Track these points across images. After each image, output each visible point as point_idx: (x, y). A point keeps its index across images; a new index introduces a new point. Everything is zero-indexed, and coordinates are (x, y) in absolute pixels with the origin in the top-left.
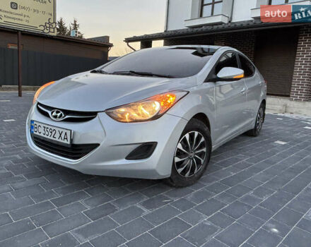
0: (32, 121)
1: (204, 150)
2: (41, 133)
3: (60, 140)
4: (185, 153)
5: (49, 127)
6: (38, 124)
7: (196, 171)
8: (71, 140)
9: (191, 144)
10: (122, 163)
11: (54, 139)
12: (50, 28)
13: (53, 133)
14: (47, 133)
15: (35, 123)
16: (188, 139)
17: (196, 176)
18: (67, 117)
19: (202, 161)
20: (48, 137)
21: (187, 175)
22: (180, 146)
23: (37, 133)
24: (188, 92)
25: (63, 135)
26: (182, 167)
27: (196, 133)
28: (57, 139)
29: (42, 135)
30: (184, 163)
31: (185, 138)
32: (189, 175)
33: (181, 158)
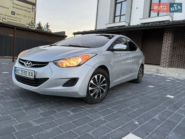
0: (16, 68)
1: (106, 85)
2: (20, 73)
3: (29, 77)
4: (94, 85)
5: (24, 70)
6: (18, 69)
7: (101, 96)
8: (35, 76)
9: (98, 81)
10: (60, 89)
11: (26, 76)
12: (32, 25)
13: (26, 73)
14: (23, 73)
15: (17, 68)
17: (101, 98)
18: (33, 65)
19: (104, 91)
20: (23, 75)
21: (96, 97)
22: (92, 82)
23: (18, 74)
24: (97, 54)
25: (30, 74)
26: (93, 93)
27: (101, 76)
28: (27, 76)
29: (20, 74)
30: (94, 91)
31: (95, 77)
32: (97, 98)
33: (92, 88)
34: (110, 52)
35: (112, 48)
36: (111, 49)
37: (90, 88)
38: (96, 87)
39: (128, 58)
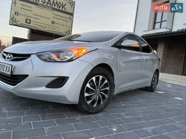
1: (108, 88)
4: (92, 90)
7: (102, 103)
8: (12, 72)
9: (97, 85)
10: (43, 90)
14: (0, 68)
16: (94, 81)
19: (106, 96)
20: (1, 71)
24: (97, 49)
25: (8, 69)
26: (91, 100)
27: (101, 77)
28: (4, 72)
32: (96, 106)
34: (116, 49)
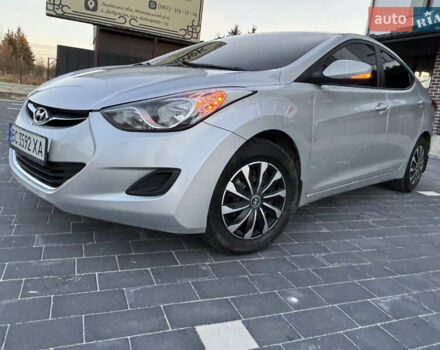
0: (11, 125)
1: (282, 193)
2: (17, 142)
3: (34, 155)
6: (16, 129)
7: (266, 228)
8: (47, 155)
11: (28, 152)
13: (28, 142)
14: (22, 143)
15: (13, 127)
16: (247, 176)
18: (52, 118)
19: (278, 212)
20: (24, 150)
22: (231, 187)
23: (14, 144)
25: (37, 147)
26: (238, 221)
27: (264, 166)
29: (18, 146)
30: (240, 216)
31: (241, 172)
32: (252, 237)
33: (233, 207)
34: (309, 88)
35: (316, 74)
36: (314, 76)
37: (226, 210)
38: (248, 202)
39: (378, 111)
